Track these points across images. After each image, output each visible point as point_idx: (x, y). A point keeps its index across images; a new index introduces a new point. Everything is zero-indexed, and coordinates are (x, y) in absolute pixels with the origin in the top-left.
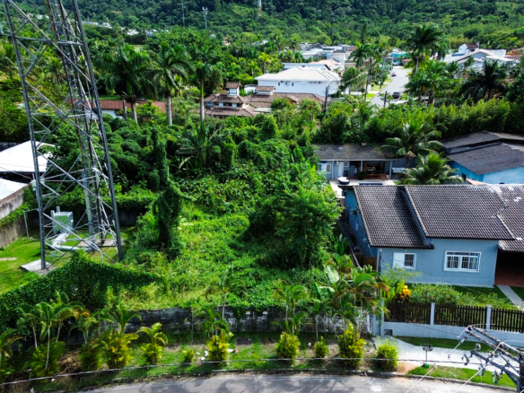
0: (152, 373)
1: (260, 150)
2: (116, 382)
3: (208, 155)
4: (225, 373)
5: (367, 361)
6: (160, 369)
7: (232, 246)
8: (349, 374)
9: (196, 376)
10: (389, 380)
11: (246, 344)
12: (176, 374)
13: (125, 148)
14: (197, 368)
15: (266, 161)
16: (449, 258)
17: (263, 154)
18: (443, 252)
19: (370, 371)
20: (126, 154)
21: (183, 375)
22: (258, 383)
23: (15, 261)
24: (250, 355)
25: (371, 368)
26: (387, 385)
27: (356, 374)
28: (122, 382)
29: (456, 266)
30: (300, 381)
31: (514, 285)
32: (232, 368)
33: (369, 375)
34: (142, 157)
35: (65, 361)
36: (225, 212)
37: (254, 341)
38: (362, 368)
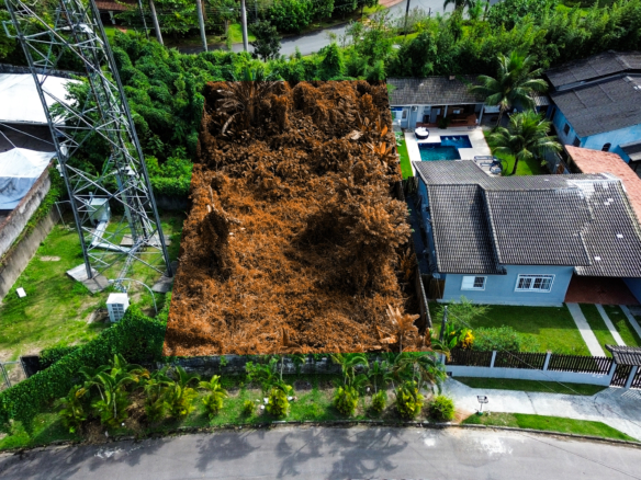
0: (214, 422)
1: (320, 98)
2: (181, 431)
3: (256, 108)
4: (285, 424)
5: (423, 410)
6: (222, 419)
7: (289, 255)
8: (405, 426)
9: (257, 427)
10: (443, 432)
11: (305, 389)
12: (238, 425)
13: (153, 96)
14: (258, 418)
15: (327, 115)
16: (521, 280)
17: (323, 105)
18: (515, 275)
19: (426, 422)
20: (156, 107)
21: (244, 426)
22: (317, 438)
23: (58, 263)
24: (308, 403)
25: (427, 418)
26: (441, 437)
27: (412, 425)
28: (187, 431)
29: (528, 286)
30: (357, 435)
31: (584, 301)
32: (291, 419)
33: (425, 426)
34: (176, 112)
35: (131, 407)
36: (279, 197)
37: (314, 386)
38: (418, 418)
